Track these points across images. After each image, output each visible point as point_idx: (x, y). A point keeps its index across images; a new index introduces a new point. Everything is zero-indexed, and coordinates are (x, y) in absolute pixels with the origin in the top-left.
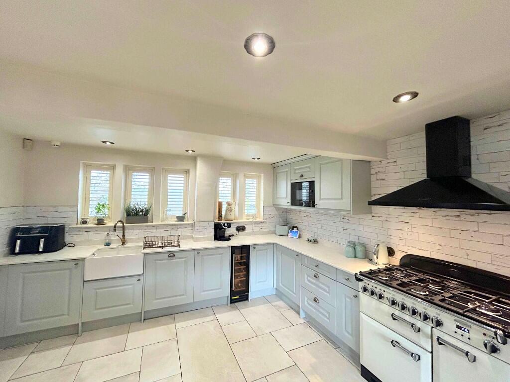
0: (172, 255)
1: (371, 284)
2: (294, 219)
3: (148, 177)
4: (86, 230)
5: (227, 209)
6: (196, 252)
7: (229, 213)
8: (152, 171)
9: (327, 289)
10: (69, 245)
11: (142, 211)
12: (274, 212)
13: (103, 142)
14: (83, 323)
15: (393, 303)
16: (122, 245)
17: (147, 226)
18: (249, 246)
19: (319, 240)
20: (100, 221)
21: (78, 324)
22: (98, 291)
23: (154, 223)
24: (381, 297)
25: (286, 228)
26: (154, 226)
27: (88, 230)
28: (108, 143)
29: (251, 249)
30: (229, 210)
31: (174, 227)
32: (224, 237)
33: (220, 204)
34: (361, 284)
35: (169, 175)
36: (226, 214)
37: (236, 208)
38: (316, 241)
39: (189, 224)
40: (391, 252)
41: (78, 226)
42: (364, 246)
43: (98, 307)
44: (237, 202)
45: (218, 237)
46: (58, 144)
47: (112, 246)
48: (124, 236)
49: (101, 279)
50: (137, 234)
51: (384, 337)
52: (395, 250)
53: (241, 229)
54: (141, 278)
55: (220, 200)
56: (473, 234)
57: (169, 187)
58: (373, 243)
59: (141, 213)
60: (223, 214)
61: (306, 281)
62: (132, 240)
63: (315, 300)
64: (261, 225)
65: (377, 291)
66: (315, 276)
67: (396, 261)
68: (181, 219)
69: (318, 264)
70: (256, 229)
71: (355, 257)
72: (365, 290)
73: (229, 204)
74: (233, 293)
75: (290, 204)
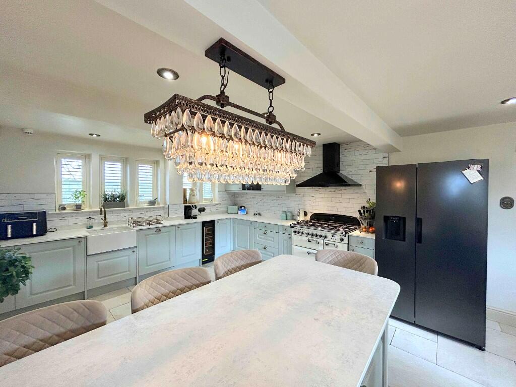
0: (158, 230)
1: (297, 229)
2: (242, 201)
3: (119, 166)
4: (66, 216)
5: (190, 195)
6: (177, 227)
7: (193, 197)
8: (125, 161)
9: (273, 240)
10: (50, 230)
11: (118, 197)
12: (226, 196)
13: (90, 134)
14: (87, 290)
15: (308, 234)
16: (105, 227)
17: (124, 210)
18: (214, 221)
19: (261, 213)
20: (78, 207)
21: (84, 292)
22: (99, 263)
23: (130, 208)
24: (303, 233)
25: (236, 207)
26: (130, 210)
27: (67, 216)
28: (94, 136)
29: (216, 223)
30: (192, 195)
31: (148, 210)
32: (191, 216)
33: (185, 190)
34: (293, 230)
35: (139, 165)
36: (190, 198)
37: (197, 193)
38: (260, 214)
39: (160, 207)
40: (306, 214)
41: (57, 212)
42: (291, 212)
43: (100, 276)
44: (198, 189)
45: (187, 216)
46: (31, 131)
47: (94, 228)
48: (105, 219)
49: (101, 253)
50: (116, 216)
51: (303, 253)
52: (307, 212)
53: (202, 210)
54: (135, 250)
55: (184, 187)
56: (340, 199)
57: (139, 176)
58: (297, 210)
59: (118, 199)
60: (188, 197)
61: (258, 238)
62: (112, 223)
63: (265, 248)
64: (216, 206)
65: (301, 231)
66: (265, 233)
67: (308, 218)
68: (152, 203)
69: (266, 225)
70: (213, 210)
71: (287, 219)
72: (295, 232)
73: (192, 190)
74: (203, 256)
75: (241, 189)
